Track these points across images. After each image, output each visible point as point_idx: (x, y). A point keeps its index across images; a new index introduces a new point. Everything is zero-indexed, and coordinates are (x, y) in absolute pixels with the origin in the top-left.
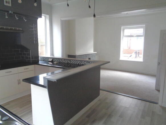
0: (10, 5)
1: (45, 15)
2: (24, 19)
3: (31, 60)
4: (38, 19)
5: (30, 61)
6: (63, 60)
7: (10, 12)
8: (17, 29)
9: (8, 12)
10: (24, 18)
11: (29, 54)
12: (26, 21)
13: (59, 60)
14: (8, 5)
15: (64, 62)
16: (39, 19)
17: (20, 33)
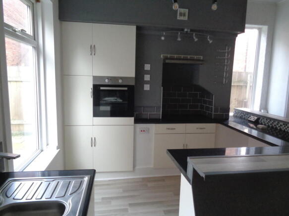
0: (186, 18)
1: (260, 26)
2: (209, 40)
3: (213, 113)
4: (237, 36)
5: (211, 114)
6: (281, 123)
7: (186, 30)
8: (195, 58)
9: (183, 30)
10: (208, 37)
11: (211, 103)
12: (211, 42)
13: (271, 123)
14: (182, 18)
15: (283, 128)
16: (239, 35)
17: (199, 64)
